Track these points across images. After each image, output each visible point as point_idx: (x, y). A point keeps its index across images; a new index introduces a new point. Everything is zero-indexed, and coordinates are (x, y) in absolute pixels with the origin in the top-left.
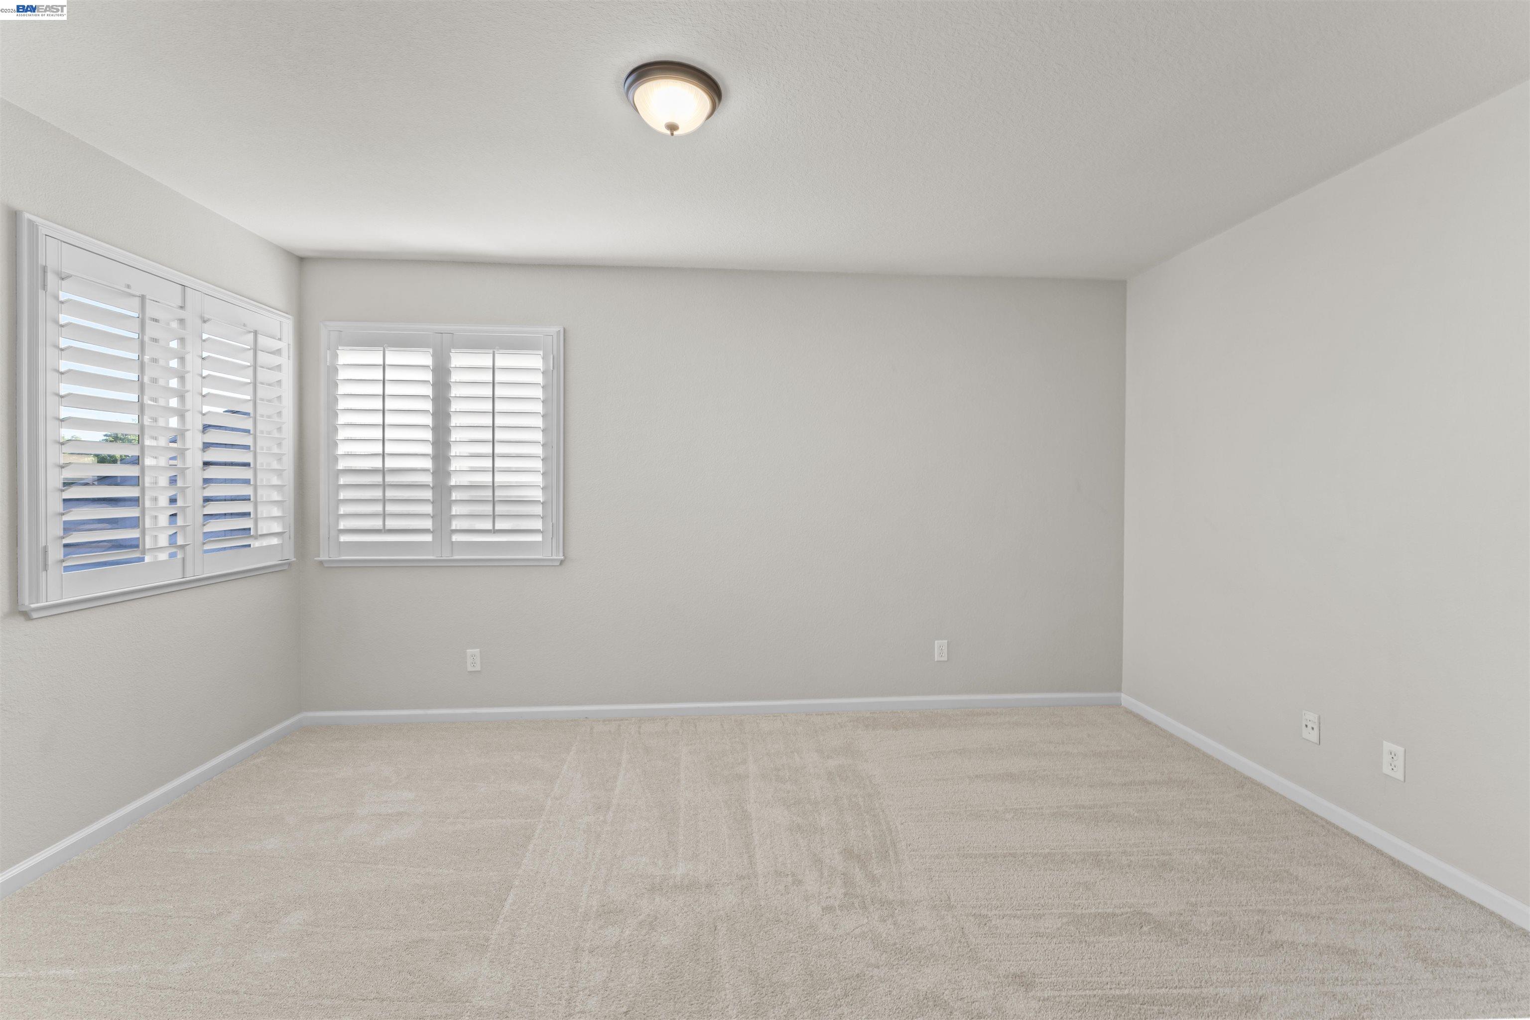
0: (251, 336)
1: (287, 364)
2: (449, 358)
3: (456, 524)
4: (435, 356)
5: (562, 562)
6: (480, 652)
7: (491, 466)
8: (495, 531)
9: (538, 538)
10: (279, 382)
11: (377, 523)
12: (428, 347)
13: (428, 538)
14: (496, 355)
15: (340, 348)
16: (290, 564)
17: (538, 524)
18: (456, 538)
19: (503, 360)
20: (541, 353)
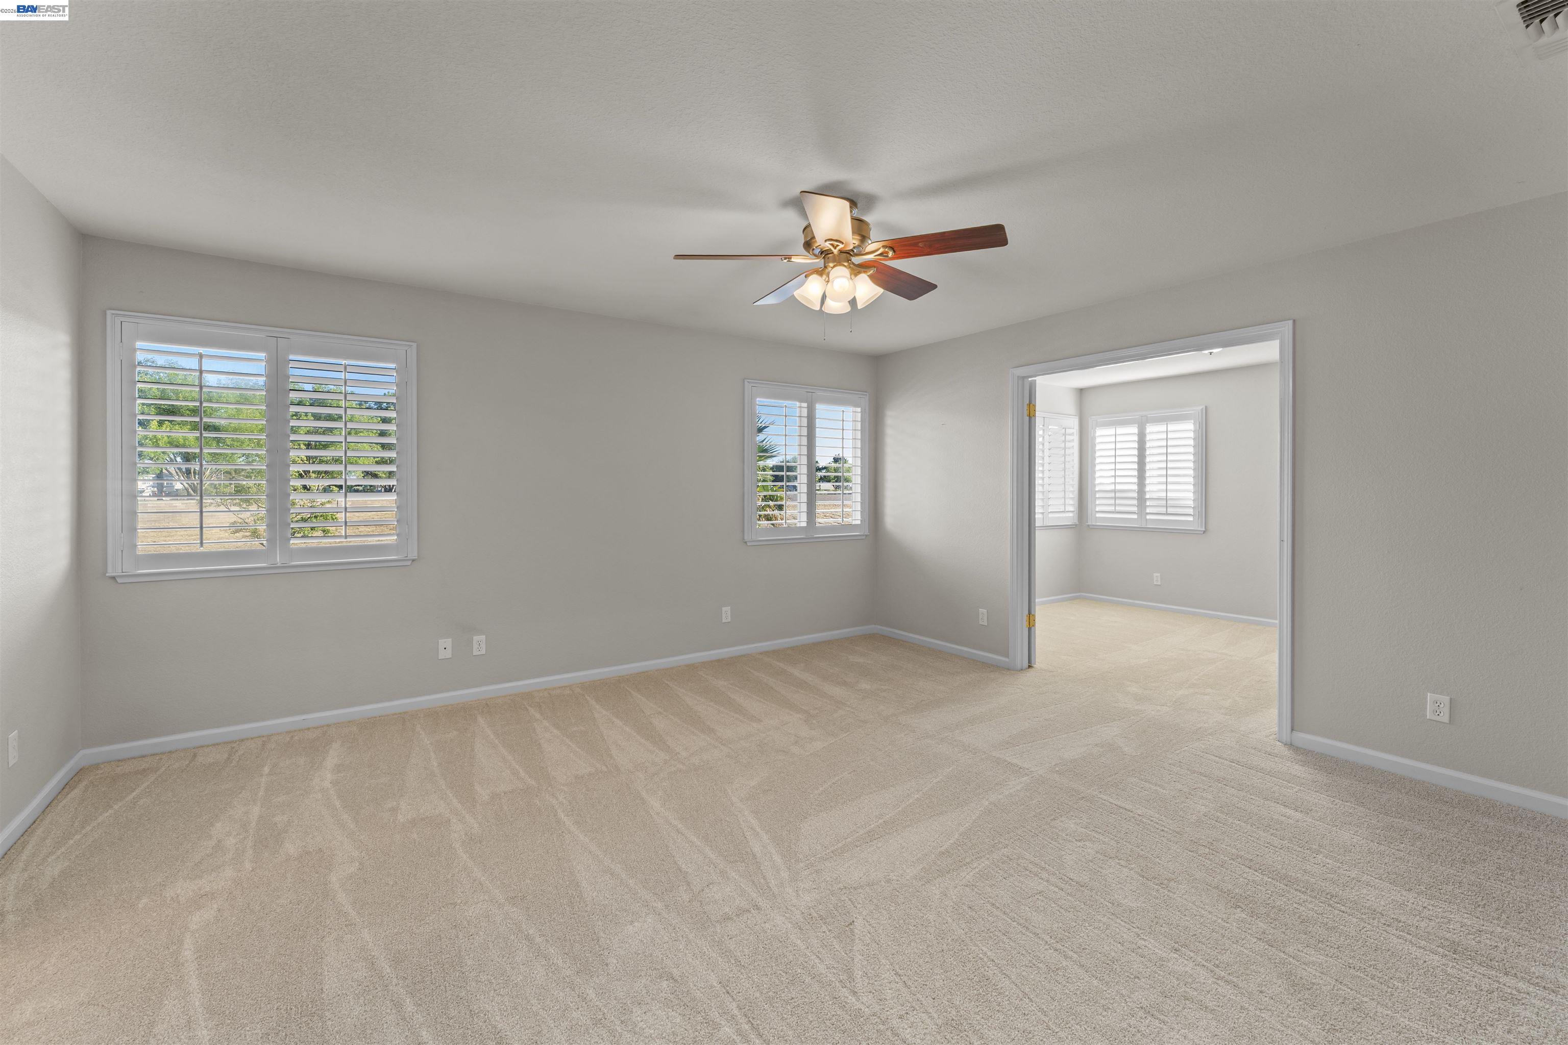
0: (1064, 429)
1: (1076, 438)
2: (1146, 428)
3: (1148, 510)
4: (1138, 427)
5: (1204, 532)
6: (1161, 575)
7: (1166, 481)
8: (1167, 514)
9: (1191, 519)
10: (1073, 446)
11: (1112, 508)
12: (1136, 424)
13: (1135, 516)
14: (1168, 425)
15: (1097, 428)
16: (1076, 525)
17: (1191, 511)
18: (1148, 517)
19: (1172, 427)
20: (1193, 421)
